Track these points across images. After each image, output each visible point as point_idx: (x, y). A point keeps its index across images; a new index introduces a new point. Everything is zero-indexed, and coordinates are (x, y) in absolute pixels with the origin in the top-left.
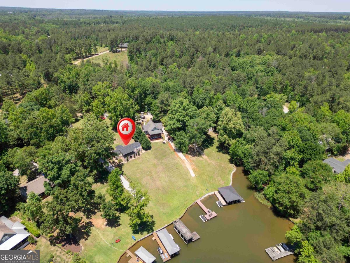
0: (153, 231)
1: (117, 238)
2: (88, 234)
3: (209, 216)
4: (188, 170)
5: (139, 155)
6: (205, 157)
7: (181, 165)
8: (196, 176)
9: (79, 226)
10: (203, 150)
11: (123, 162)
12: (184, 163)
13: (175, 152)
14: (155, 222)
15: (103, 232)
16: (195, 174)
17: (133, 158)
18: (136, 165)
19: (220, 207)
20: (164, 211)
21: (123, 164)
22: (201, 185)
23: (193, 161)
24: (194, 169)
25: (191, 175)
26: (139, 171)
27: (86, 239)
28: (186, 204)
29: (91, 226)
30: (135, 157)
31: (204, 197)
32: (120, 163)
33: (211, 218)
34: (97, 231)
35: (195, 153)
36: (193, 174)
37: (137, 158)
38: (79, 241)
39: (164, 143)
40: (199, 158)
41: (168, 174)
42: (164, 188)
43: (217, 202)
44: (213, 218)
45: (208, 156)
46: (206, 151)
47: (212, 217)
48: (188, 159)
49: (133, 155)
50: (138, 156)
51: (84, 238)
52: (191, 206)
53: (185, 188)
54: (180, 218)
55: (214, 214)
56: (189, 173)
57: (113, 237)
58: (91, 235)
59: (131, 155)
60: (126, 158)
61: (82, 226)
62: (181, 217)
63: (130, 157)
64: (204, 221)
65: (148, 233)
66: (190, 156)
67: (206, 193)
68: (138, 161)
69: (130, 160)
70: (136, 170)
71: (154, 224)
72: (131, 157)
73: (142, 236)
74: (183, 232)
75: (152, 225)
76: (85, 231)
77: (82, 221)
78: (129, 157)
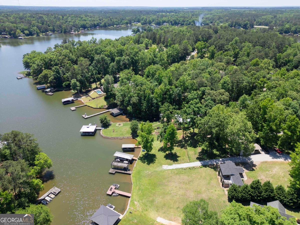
4: (170, 220)
5: (222, 186)
18: (208, 178)
20: (146, 172)
21: (216, 171)
26: (199, 177)
41: (178, 197)
42: (166, 185)
53: (150, 199)
56: (164, 218)
70: (201, 176)
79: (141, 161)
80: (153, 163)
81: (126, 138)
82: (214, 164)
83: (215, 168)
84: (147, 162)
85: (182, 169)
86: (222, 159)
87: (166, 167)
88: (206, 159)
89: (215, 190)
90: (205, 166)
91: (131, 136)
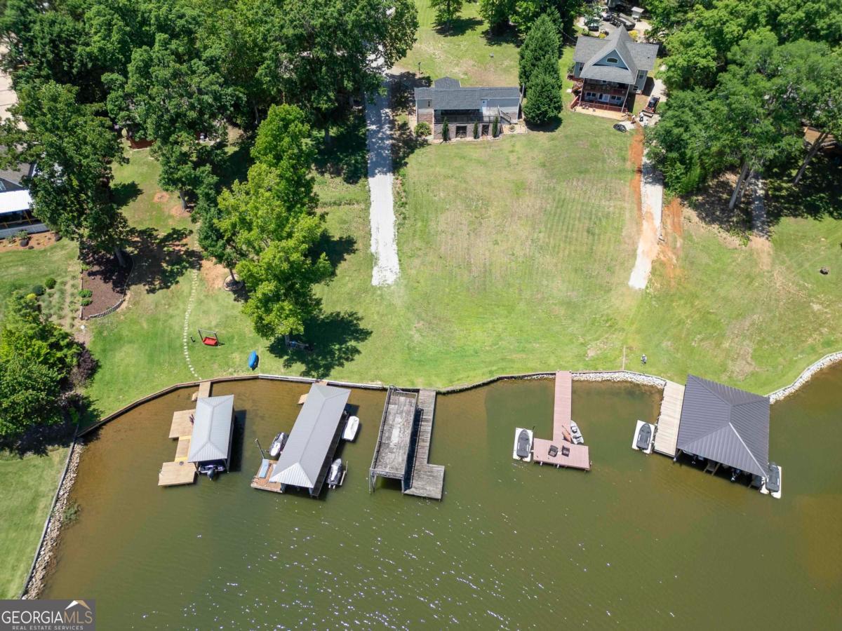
0: (325, 375)
1: (222, 333)
2: (168, 280)
3: (553, 451)
4: (633, 255)
5: (495, 136)
6: (759, 242)
7: (619, 230)
8: (651, 290)
9: (165, 249)
10: (775, 216)
11: (430, 138)
12: (639, 224)
13: (637, 176)
14: (356, 357)
15: (206, 296)
16: (650, 280)
17: (470, 138)
18: (457, 163)
19: (634, 446)
20: (417, 337)
21: (424, 144)
22: (638, 331)
23: (688, 237)
24: (662, 264)
25: (628, 278)
26: (453, 182)
27: (152, 291)
28: (512, 361)
29: (193, 266)
30: (476, 136)
31: (606, 376)
32: (419, 134)
33: (552, 460)
34: (195, 284)
35: (723, 211)
36: (639, 278)
37: (482, 143)
38: (132, 284)
39: (619, 128)
40: (725, 234)
41: (541, 235)
42: (487, 271)
43: (640, 424)
44: (562, 467)
45: (779, 245)
46: (788, 224)
47: (560, 460)
48: (669, 221)
49: (470, 127)
50: (490, 137)
51: (151, 283)
52: (522, 378)
53: (562, 311)
54: (444, 390)
55: (580, 457)
56: (629, 270)
57: (214, 323)
58: (173, 287)
59: (462, 121)
60: (441, 127)
61: (170, 253)
62: (450, 389)
63: (458, 129)
64: (515, 457)
65: (306, 374)
66: (690, 212)
67: (628, 368)
68: (475, 154)
69: (454, 140)
70: (446, 177)
71: (347, 359)
72: (461, 131)
73: (283, 370)
74: (389, 438)
75: (340, 358)
76: (169, 268)
77: (184, 241)
78: (452, 127)
79: (341, 365)
80: (358, 319)
81: (68, 484)
82: (393, 145)
83: (411, 144)
84: (352, 343)
85: (399, 226)
86: (373, 123)
87: (388, 274)
88: (363, 157)
89: (512, 152)
90: (396, 165)
91: (57, 454)
